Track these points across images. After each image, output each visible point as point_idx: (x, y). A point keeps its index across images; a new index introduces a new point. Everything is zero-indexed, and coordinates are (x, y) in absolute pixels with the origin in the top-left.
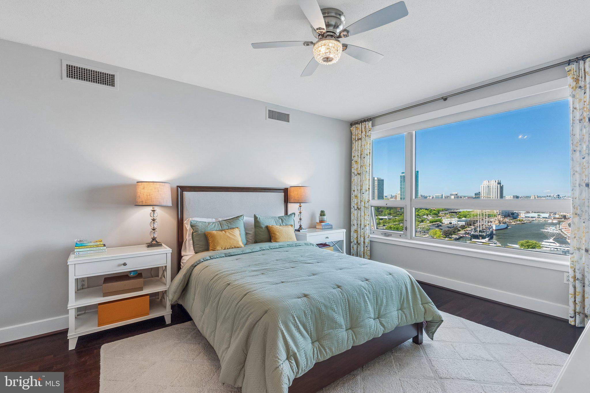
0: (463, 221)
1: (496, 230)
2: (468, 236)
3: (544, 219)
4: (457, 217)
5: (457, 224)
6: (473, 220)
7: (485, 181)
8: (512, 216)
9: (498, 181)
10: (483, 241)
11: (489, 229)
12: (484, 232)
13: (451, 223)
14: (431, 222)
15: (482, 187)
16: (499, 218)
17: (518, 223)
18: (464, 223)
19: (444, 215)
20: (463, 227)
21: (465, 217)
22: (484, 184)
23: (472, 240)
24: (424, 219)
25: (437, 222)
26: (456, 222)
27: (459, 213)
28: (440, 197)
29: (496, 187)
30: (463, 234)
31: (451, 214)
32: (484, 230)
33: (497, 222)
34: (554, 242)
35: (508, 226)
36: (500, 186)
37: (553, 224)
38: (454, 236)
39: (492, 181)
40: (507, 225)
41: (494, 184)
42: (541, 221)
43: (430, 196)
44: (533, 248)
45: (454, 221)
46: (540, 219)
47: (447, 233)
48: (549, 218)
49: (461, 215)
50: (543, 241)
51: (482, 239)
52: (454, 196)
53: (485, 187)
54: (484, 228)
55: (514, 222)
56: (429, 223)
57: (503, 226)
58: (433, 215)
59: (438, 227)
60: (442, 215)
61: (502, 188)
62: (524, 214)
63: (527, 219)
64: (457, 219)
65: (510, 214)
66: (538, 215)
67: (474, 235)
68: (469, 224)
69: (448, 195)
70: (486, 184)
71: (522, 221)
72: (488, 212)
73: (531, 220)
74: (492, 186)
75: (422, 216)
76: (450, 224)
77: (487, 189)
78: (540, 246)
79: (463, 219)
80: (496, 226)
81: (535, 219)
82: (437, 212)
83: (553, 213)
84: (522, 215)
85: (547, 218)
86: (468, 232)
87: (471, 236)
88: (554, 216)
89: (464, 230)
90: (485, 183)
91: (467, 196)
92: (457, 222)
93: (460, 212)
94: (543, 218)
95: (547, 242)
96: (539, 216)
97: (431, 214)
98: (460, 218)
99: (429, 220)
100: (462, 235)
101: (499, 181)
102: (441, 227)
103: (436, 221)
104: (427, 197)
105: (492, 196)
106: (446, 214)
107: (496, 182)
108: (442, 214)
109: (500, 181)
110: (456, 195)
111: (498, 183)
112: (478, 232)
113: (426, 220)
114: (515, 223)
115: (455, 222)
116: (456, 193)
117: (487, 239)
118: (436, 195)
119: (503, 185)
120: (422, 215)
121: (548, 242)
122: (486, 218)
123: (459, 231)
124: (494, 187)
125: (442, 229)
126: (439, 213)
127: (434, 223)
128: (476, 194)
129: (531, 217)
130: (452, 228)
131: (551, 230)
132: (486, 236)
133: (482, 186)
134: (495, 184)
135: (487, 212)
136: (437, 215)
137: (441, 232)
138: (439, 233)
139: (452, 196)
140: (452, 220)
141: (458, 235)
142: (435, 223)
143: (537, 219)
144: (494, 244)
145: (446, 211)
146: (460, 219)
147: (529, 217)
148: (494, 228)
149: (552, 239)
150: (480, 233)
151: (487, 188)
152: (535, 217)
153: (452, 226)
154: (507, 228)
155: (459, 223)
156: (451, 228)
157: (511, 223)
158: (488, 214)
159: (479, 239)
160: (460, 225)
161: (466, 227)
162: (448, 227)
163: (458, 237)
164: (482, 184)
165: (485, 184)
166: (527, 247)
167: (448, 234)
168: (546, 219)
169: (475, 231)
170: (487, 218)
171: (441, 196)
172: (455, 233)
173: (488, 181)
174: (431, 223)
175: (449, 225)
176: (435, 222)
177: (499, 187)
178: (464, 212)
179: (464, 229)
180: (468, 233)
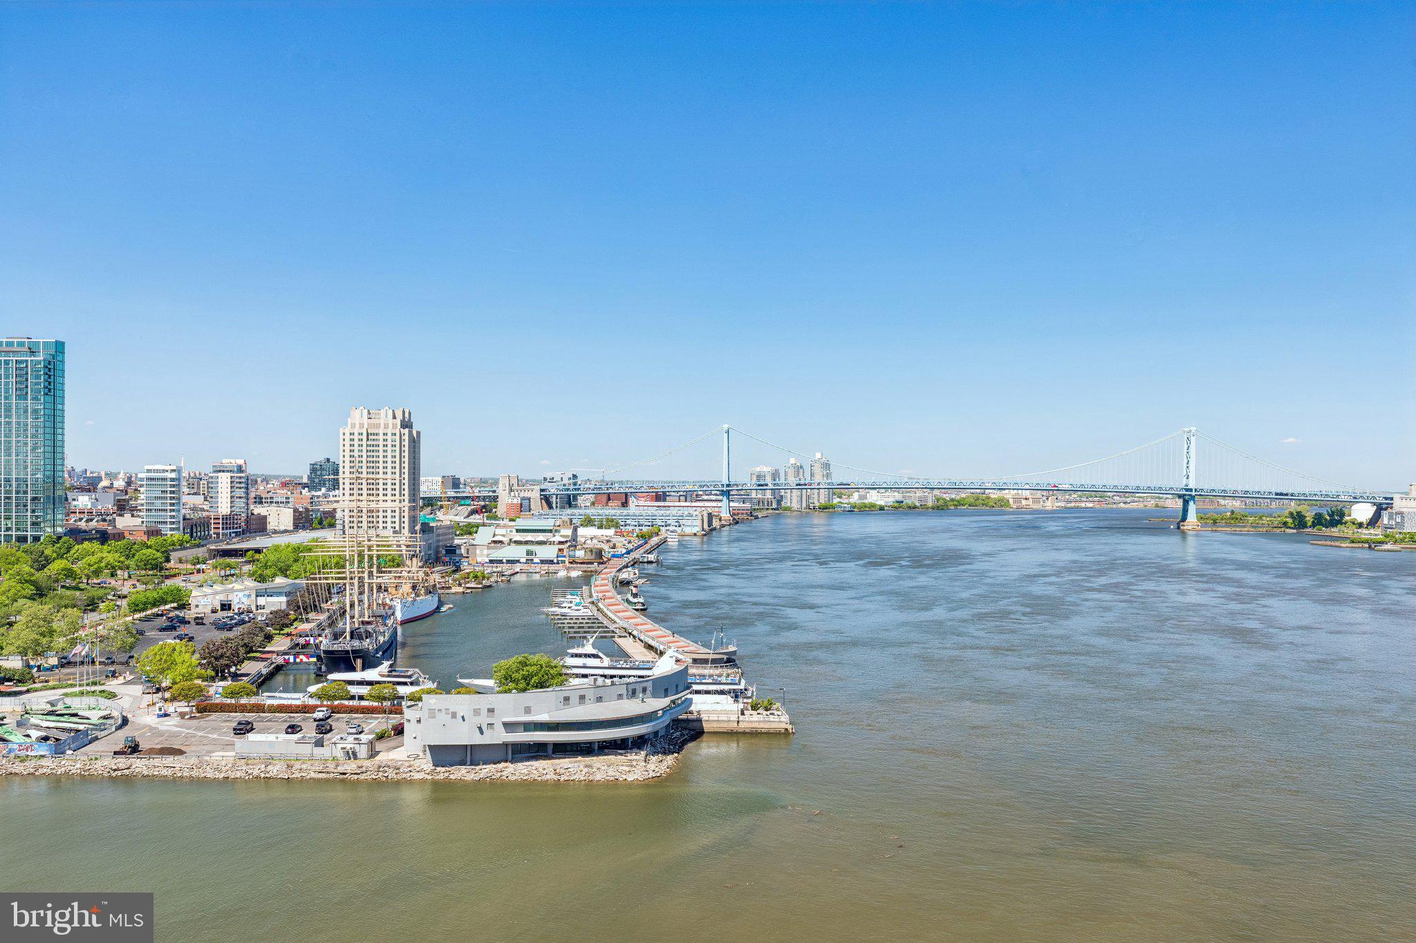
0: (279, 594)
1: (403, 623)
2: (305, 659)
3: (545, 567)
4: (251, 575)
5: (254, 608)
6: (321, 584)
7: (358, 412)
8: (448, 559)
9: (404, 412)
10: (372, 674)
11: (384, 618)
12: (369, 635)
13: (226, 606)
14: (136, 607)
15: (348, 437)
16: (414, 569)
17: (472, 585)
18: (284, 599)
19: (189, 566)
20: (281, 621)
21: (284, 572)
22: (353, 426)
23: (331, 677)
24: (101, 592)
25: (166, 603)
26: (249, 596)
27: (257, 556)
28: (172, 480)
29: (397, 438)
30: (285, 654)
31: (221, 560)
32: (370, 628)
33: (406, 588)
34: (594, 652)
35: (441, 604)
36: (410, 433)
37: (571, 585)
38: (252, 668)
39: (383, 412)
40: (439, 601)
41: (387, 423)
42: (537, 577)
43: (112, 476)
44: (541, 685)
45: (242, 593)
46: (532, 568)
47: (222, 656)
48: (558, 563)
49: (266, 567)
50: (567, 654)
51: (363, 669)
52: (229, 475)
53: (356, 437)
54: (366, 619)
55: (460, 585)
56: (127, 611)
57: (428, 603)
58: (139, 568)
59: (173, 628)
60: (181, 566)
61: (415, 443)
62: (485, 552)
63: (495, 570)
64: (250, 583)
65: (444, 552)
66: (529, 553)
67: (332, 652)
68: (303, 604)
69: (206, 469)
70: (362, 426)
71: (484, 578)
72: (378, 546)
73: (509, 572)
74: (381, 434)
75: (88, 577)
76: (222, 609)
77: (364, 448)
78: (561, 675)
79: (280, 580)
80: (404, 605)
81: (518, 570)
82: (159, 554)
83: (569, 544)
84: (482, 555)
85: (551, 562)
86: (302, 641)
87: (319, 658)
88: (572, 553)
89: (288, 635)
90: (358, 418)
91: (276, 477)
92: (253, 596)
93: (258, 551)
94: (543, 562)
95: (577, 655)
96: (530, 557)
97: (132, 563)
98: (262, 579)
99: (125, 597)
100: (280, 660)
101: (407, 415)
102: (182, 630)
103: (163, 601)
104: (100, 479)
105: (381, 476)
106: (198, 563)
107: (394, 417)
108: (180, 561)
109: (410, 413)
110: (240, 469)
111: (406, 424)
112: (348, 638)
113: (110, 597)
114: (460, 590)
115: (245, 600)
116: (241, 462)
117: (385, 666)
118: (149, 471)
119: (418, 433)
120: (86, 572)
121: (579, 656)
122: (370, 573)
123: (269, 638)
124: (389, 437)
125: (191, 639)
126: (168, 560)
127: (149, 612)
128: (314, 469)
129: (508, 562)
130: (238, 631)
131: (572, 607)
132: (377, 651)
133: (348, 431)
134: (394, 426)
135: (375, 548)
136: (157, 567)
137: (194, 652)
138: (187, 656)
139: (220, 474)
140: (232, 590)
141: (265, 660)
142: (155, 610)
143: (525, 567)
144: (412, 684)
145: (199, 546)
146: (264, 586)
147: (501, 562)
148: (399, 616)
149: (591, 641)
150: (356, 644)
151: (364, 443)
152: (518, 561)
153: (232, 618)
154: (438, 609)
155: (262, 601)
156: (230, 629)
157: (450, 588)
158: (378, 557)
159: (353, 669)
160: (267, 611)
161: (292, 617)
162: (222, 627)
163: (265, 671)
164: (346, 425)
165: (357, 426)
166: (522, 685)
167: (224, 661)
168: (552, 568)
169: (336, 636)
170: (375, 574)
171: (173, 475)
172: (252, 652)
173: (369, 413)
174: (135, 610)
175: (221, 614)
176: (155, 604)
177: (406, 437)
179: (286, 630)
180: (304, 647)
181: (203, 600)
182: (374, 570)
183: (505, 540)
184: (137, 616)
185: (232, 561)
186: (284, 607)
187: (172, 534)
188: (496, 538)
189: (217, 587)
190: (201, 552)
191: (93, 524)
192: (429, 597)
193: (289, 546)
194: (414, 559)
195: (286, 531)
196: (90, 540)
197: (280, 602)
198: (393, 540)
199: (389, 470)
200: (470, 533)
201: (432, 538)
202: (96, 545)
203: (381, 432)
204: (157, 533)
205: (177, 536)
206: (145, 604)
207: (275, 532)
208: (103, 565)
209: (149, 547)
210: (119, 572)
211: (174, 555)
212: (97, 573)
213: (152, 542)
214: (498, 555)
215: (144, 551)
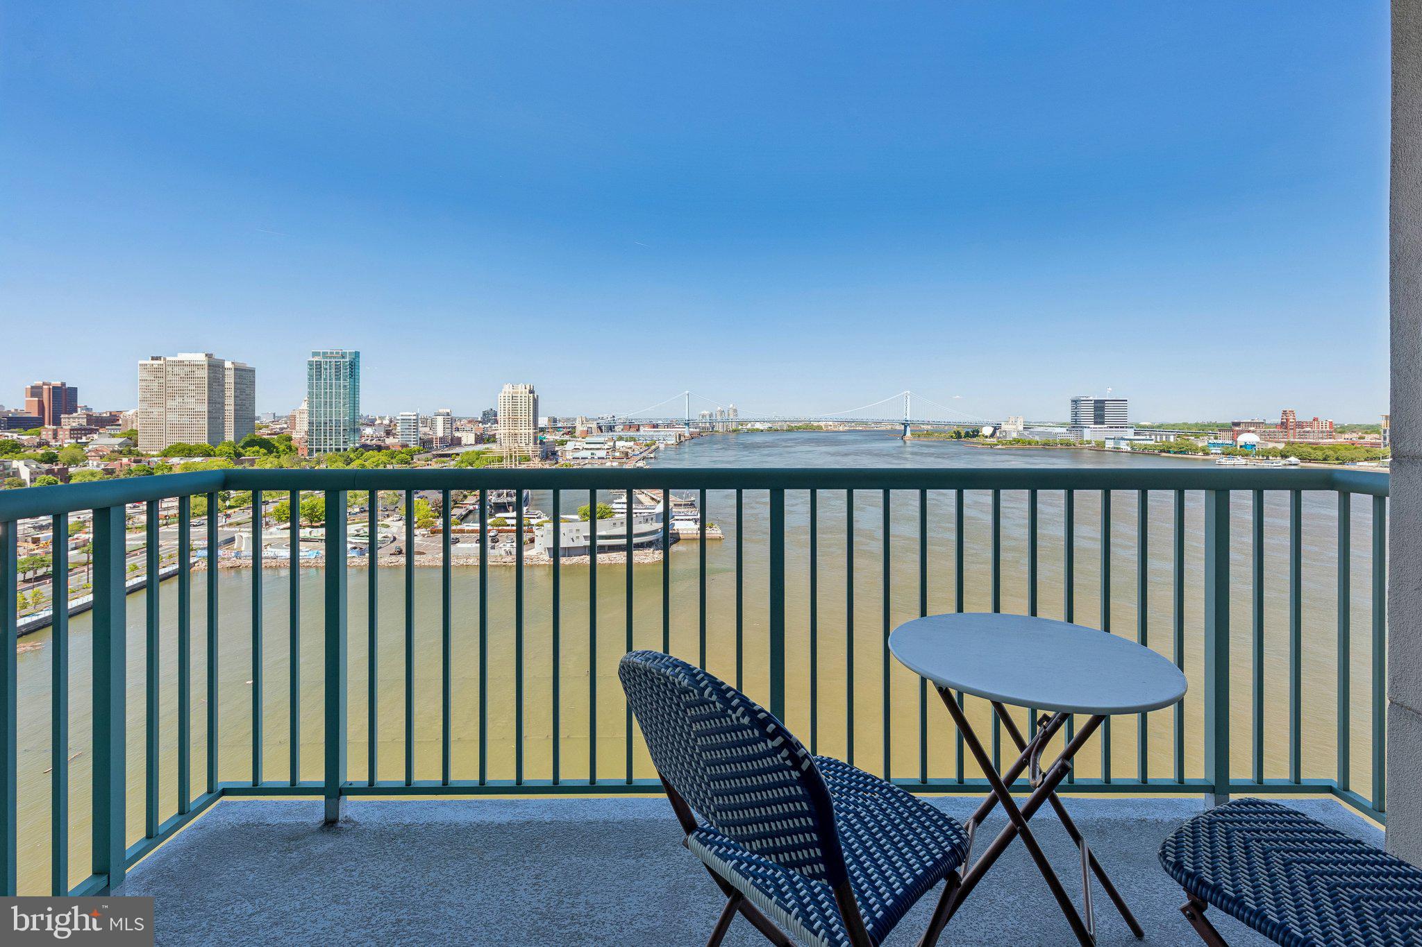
7: (507, 386)
8: (552, 457)
9: (530, 385)
15: (502, 398)
16: (537, 462)
19: (423, 462)
21: (472, 464)
22: (505, 392)
23: (497, 515)
27: (458, 457)
28: (414, 420)
29: (527, 398)
30: (473, 504)
31: (440, 459)
36: (534, 396)
38: (457, 511)
39: (519, 386)
41: (522, 390)
42: (597, 466)
43: (382, 418)
44: (601, 518)
46: (594, 461)
48: (607, 459)
49: (462, 462)
50: (614, 502)
51: (513, 511)
52: (442, 417)
53: (507, 398)
60: (420, 462)
61: (536, 401)
62: (571, 454)
63: (575, 462)
65: (551, 453)
66: (592, 454)
67: (497, 503)
69: (432, 415)
70: (509, 393)
71: (569, 466)
73: (582, 464)
74: (519, 397)
77: (511, 403)
81: (587, 462)
82: (408, 457)
83: (612, 450)
84: (569, 455)
85: (603, 458)
88: (614, 455)
89: (475, 495)
90: (508, 389)
91: (466, 418)
93: (458, 454)
94: (600, 459)
96: (593, 456)
97: (394, 461)
100: (471, 507)
101: (532, 387)
104: (376, 420)
105: (519, 416)
106: (428, 461)
107: (525, 388)
108: (419, 460)
110: (448, 414)
111: (531, 392)
112: (505, 496)
116: (448, 411)
118: (401, 415)
119: (537, 396)
121: (619, 503)
123: (465, 497)
124: (523, 398)
125: (426, 498)
126: (412, 459)
128: (484, 415)
129: (582, 458)
133: (502, 395)
134: (526, 393)
136: (408, 463)
137: (428, 504)
138: (425, 506)
139: (438, 417)
141: (462, 508)
143: (591, 461)
144: (537, 518)
145: (428, 452)
147: (578, 458)
149: (624, 497)
150: (509, 499)
151: (510, 401)
152: (587, 458)
159: (509, 512)
163: (464, 513)
164: (501, 392)
165: (507, 392)
168: (604, 461)
169: (499, 496)
171: (415, 418)
172: (456, 503)
173: (513, 386)
177: (531, 398)
178: (467, 453)
182: (517, 463)
183: (581, 448)
185: (445, 459)
187: (413, 446)
188: (576, 447)
190: (429, 455)
191: (374, 442)
193: (473, 452)
195: (471, 444)
196: (373, 450)
198: (525, 449)
199: (523, 414)
200: (563, 445)
201: (545, 447)
202: (376, 452)
203: (519, 395)
204: (407, 446)
205: (417, 447)
207: (466, 445)
208: (380, 462)
209: (403, 453)
210: (388, 465)
211: (416, 457)
212: (377, 466)
213: (404, 450)
214: (577, 455)
215: (401, 455)
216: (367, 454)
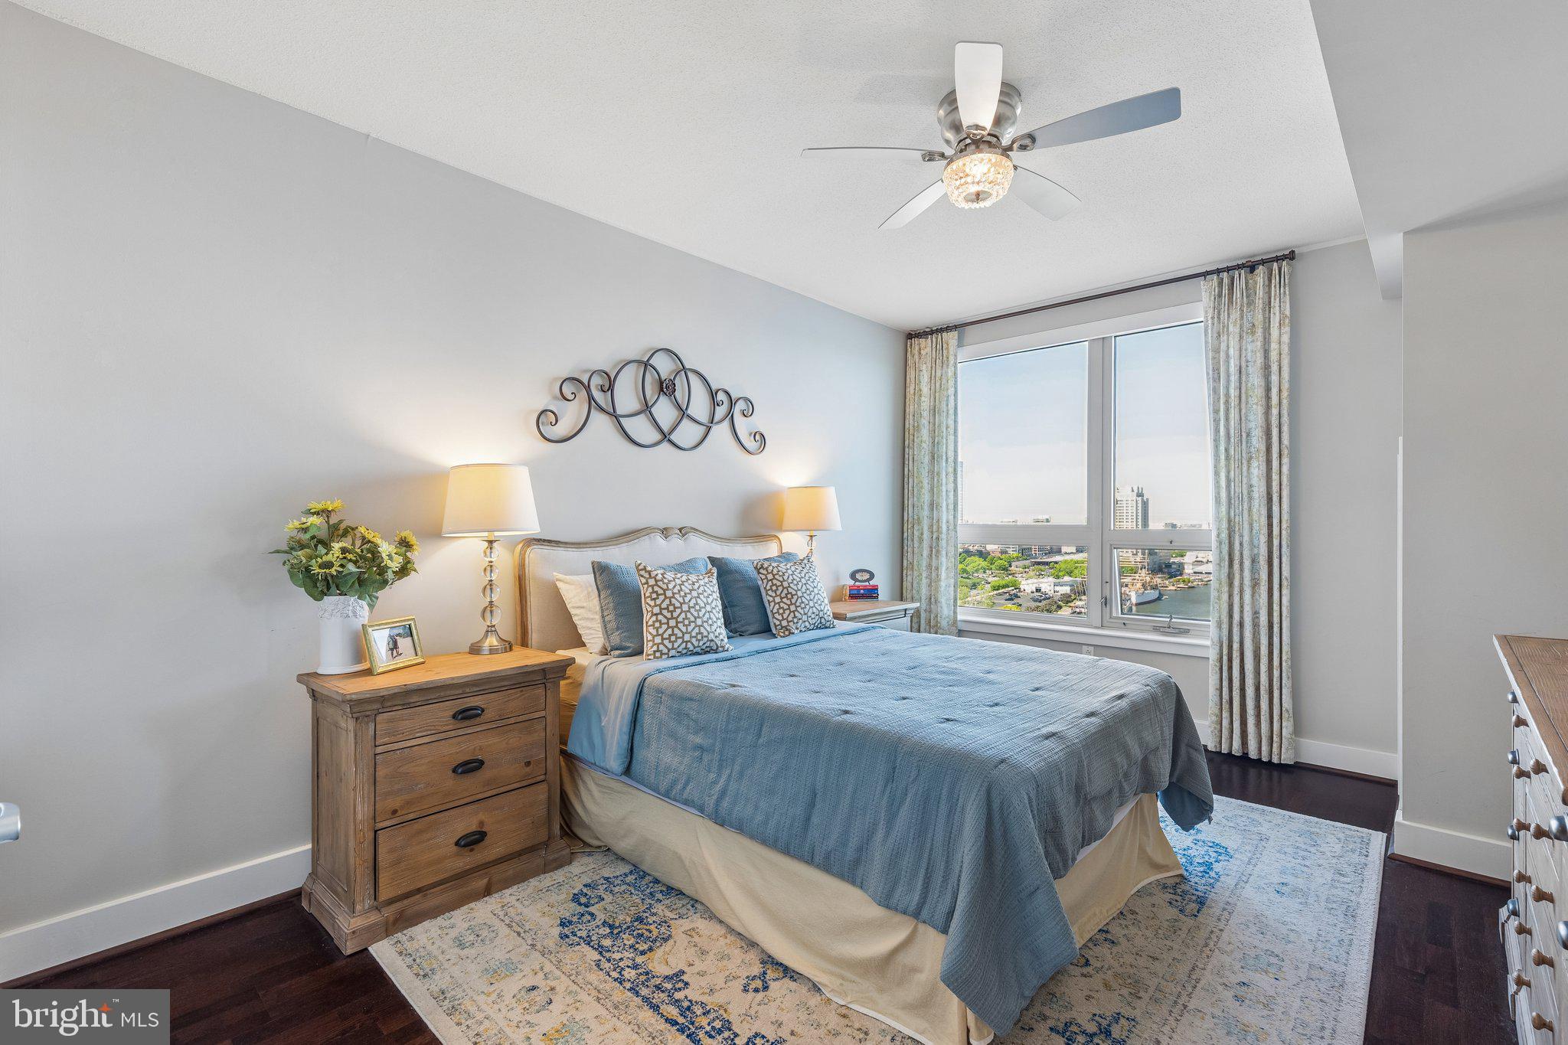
181: (1028, 585)
183: (1205, 560)
184: (995, 592)
185: (1042, 567)
186: (1069, 592)
187: (1013, 553)
188: (1198, 559)
189: (1036, 581)
190: (1027, 563)
191: (976, 548)
192: (1153, 591)
193: (1072, 560)
194: (1143, 570)
195: (1072, 553)
196: (974, 555)
197: (1066, 590)
198: (1132, 559)
199: (1130, 520)
200: (1182, 556)
201: (1156, 559)
202: (976, 558)
203: (1124, 499)
204: (1006, 552)
205: (1015, 554)
206: (999, 586)
207: (1066, 553)
208: (980, 567)
209: (1001, 559)
210: (987, 571)
211: (1013, 564)
212: (977, 571)
213: (1003, 557)
214: (1199, 569)
215: (999, 561)
216: (969, 559)
